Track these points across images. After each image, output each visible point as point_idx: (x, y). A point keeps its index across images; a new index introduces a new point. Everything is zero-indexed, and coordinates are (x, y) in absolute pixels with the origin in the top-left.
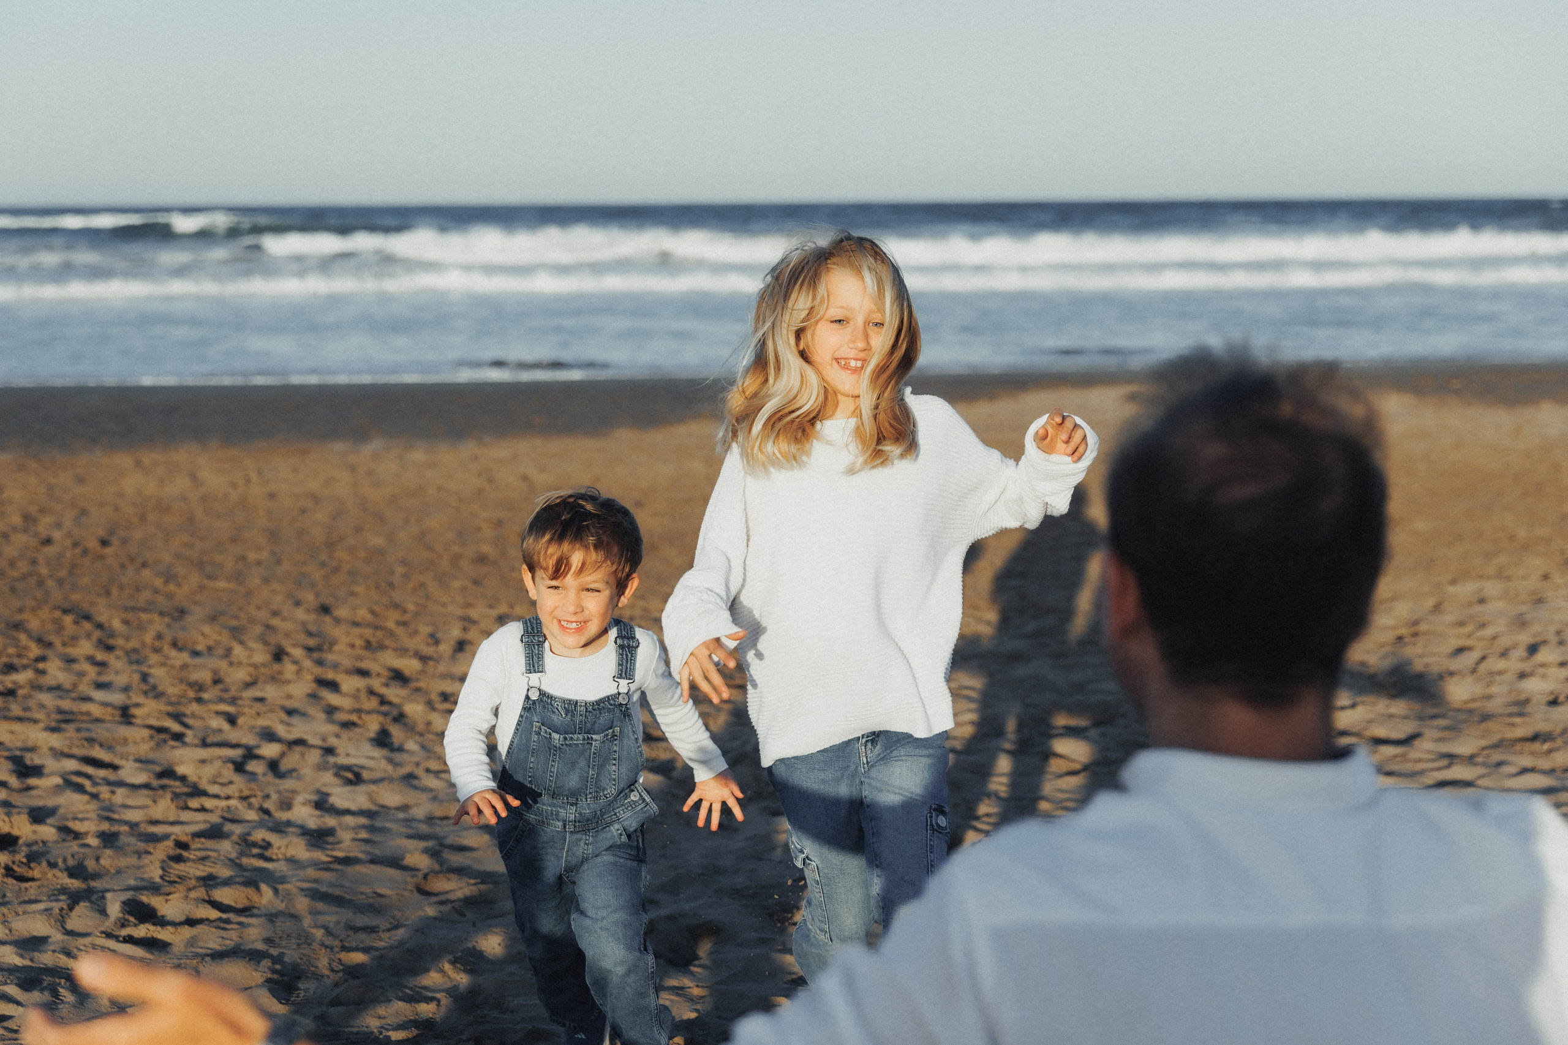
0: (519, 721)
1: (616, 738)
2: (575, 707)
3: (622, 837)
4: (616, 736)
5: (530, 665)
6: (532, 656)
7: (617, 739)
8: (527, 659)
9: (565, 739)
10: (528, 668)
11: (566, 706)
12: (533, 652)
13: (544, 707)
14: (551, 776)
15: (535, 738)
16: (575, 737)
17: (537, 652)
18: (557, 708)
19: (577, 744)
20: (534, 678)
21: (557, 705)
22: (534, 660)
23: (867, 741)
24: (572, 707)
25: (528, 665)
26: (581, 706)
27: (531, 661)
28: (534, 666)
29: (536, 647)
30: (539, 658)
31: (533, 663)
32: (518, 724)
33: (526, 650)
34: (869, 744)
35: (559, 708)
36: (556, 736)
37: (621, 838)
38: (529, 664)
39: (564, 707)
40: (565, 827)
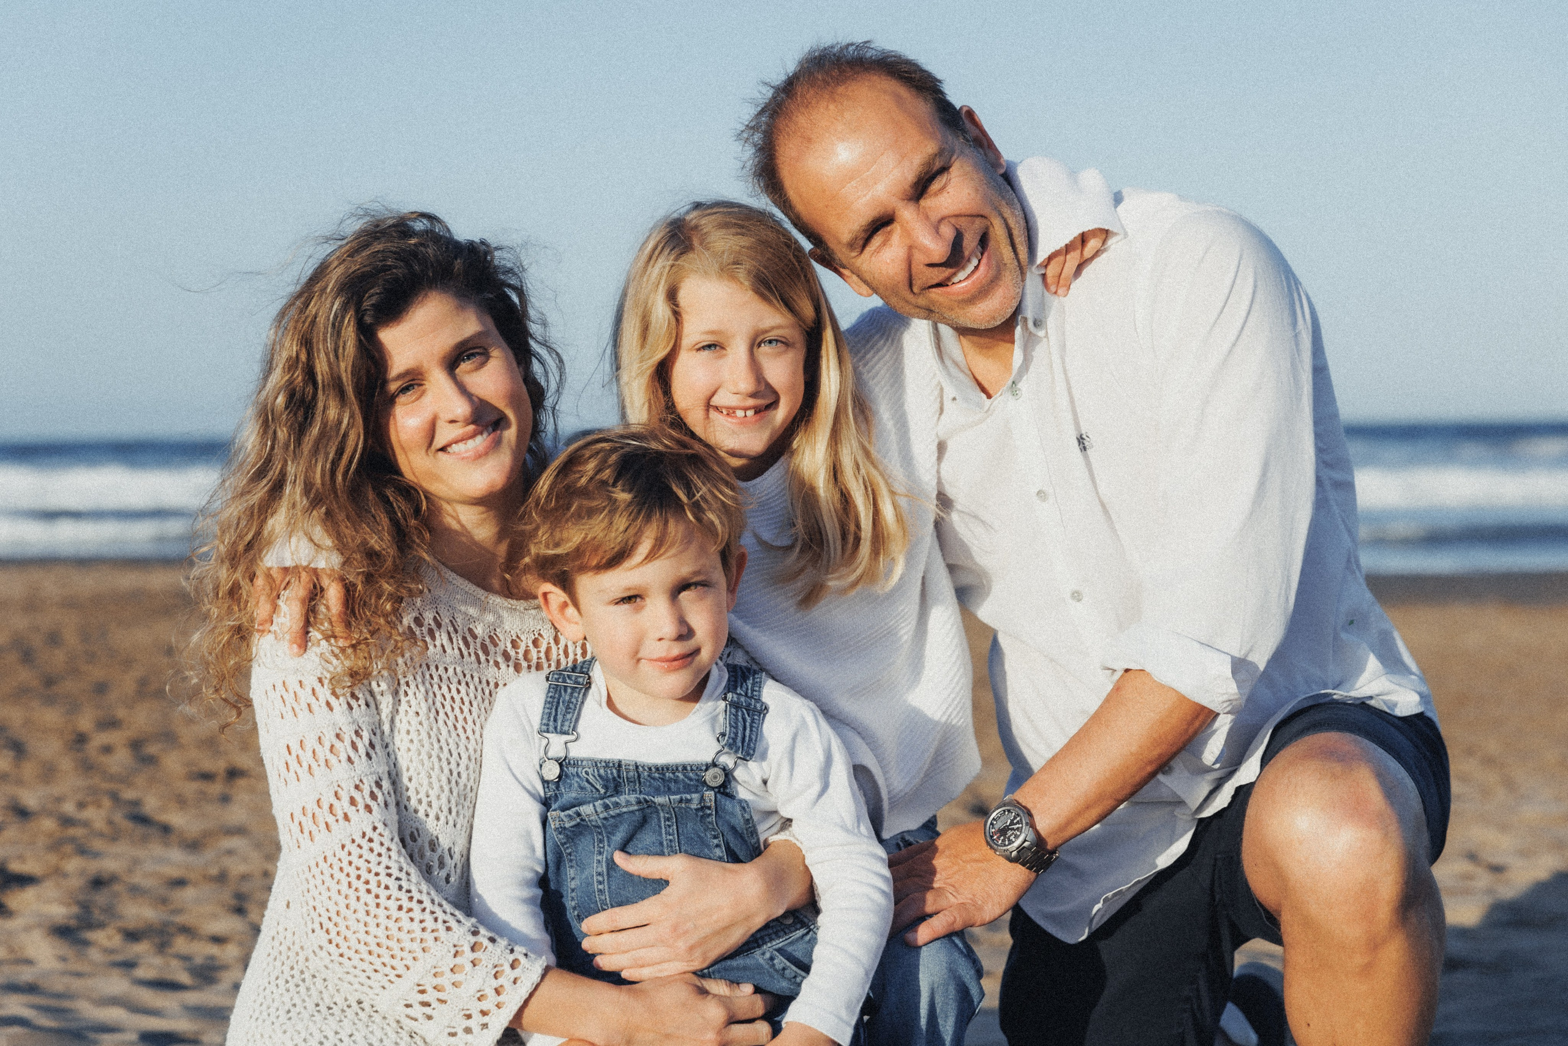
1: (709, 812)
2: (619, 771)
3: (776, 961)
4: (709, 808)
5: (549, 717)
6: (558, 703)
7: (710, 815)
8: (548, 706)
10: (544, 721)
11: (602, 771)
12: (560, 696)
17: (567, 698)
18: (588, 781)
20: (557, 744)
21: (587, 773)
22: (559, 710)
24: (612, 773)
25: (546, 717)
27: (554, 710)
28: (555, 720)
29: (569, 690)
30: (568, 708)
31: (556, 715)
33: (549, 692)
35: (591, 778)
37: (774, 965)
38: (550, 713)
39: (600, 776)
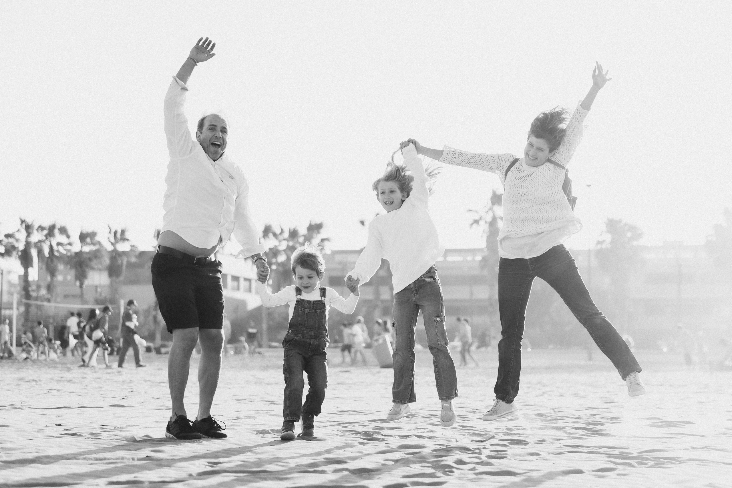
0: (295, 308)
2: (310, 302)
9: (309, 311)
13: (302, 303)
14: (306, 322)
15: (300, 312)
16: (312, 310)
19: (313, 313)
23: (415, 294)
26: (312, 302)
32: (294, 309)
34: (416, 294)
36: (307, 310)
40: (310, 337)
